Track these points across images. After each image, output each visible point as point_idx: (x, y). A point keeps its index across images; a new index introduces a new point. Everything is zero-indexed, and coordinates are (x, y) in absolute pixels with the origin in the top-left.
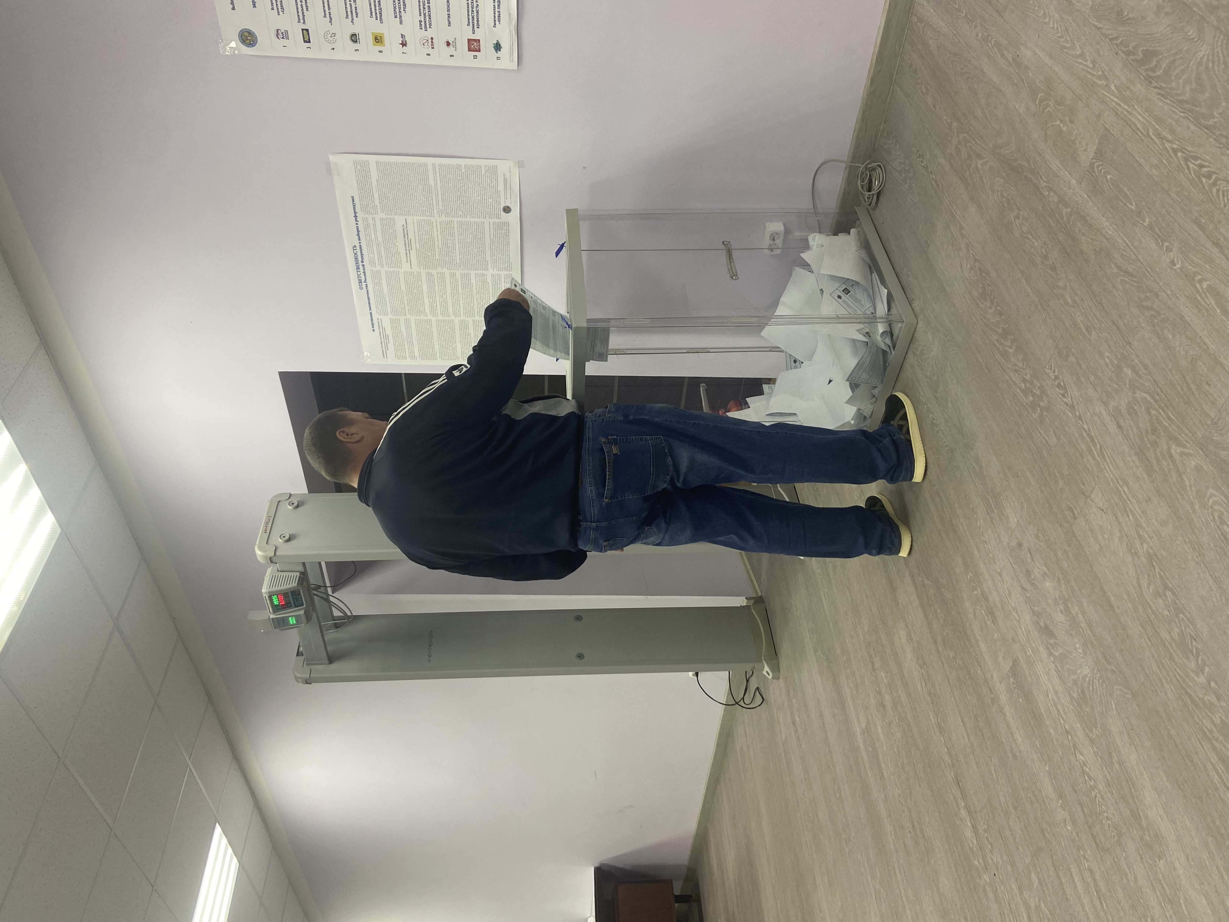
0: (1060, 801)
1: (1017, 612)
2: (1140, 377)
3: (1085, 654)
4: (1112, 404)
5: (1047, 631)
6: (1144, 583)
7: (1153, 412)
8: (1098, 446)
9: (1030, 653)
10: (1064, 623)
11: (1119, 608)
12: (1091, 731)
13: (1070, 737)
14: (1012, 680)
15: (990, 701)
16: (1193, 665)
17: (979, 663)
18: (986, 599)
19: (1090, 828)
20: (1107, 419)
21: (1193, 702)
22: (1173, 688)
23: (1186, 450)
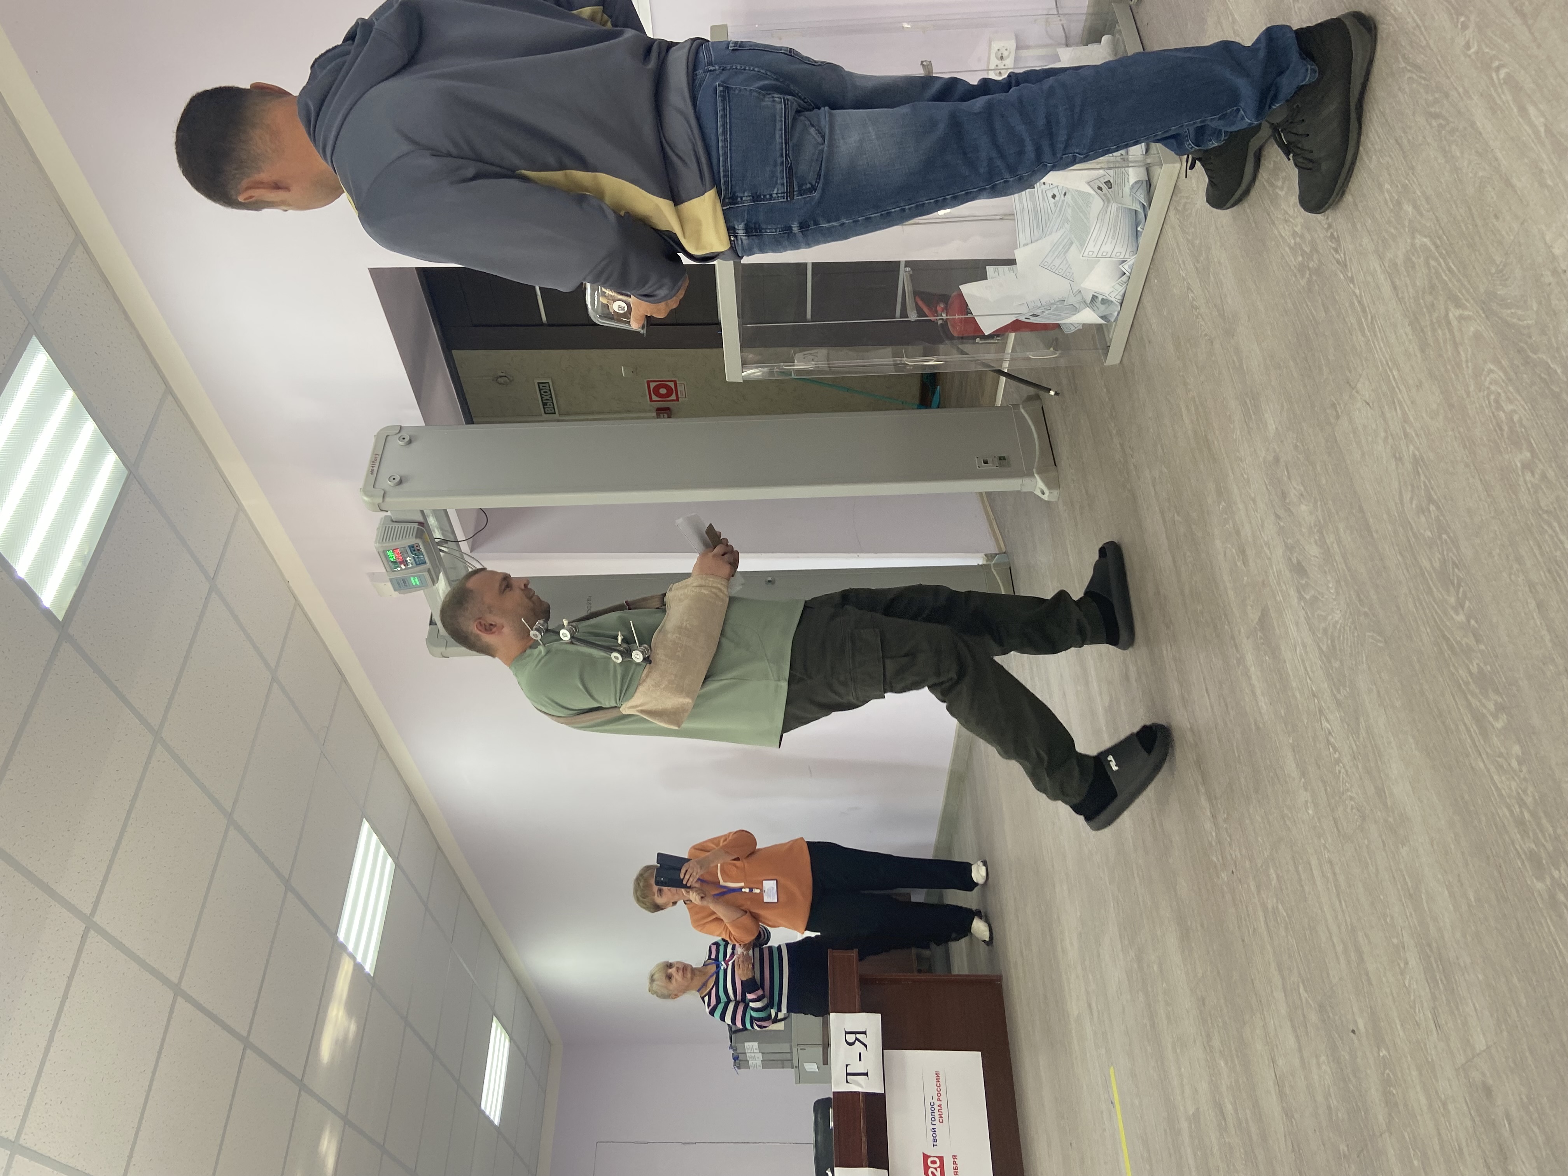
0: (1303, 780)
1: (1269, 548)
2: (1421, 215)
3: (1338, 593)
4: (1389, 255)
5: (1299, 569)
6: (1407, 496)
7: (1433, 263)
8: (1369, 317)
9: (1280, 598)
10: (1317, 557)
11: (1377, 532)
12: (1339, 692)
13: (1316, 701)
14: (1259, 634)
15: (1235, 662)
16: (1452, 600)
17: (1226, 616)
18: (1238, 533)
19: (1332, 810)
20: (1382, 277)
21: (1451, 648)
22: (1428, 630)
23: (1466, 313)
